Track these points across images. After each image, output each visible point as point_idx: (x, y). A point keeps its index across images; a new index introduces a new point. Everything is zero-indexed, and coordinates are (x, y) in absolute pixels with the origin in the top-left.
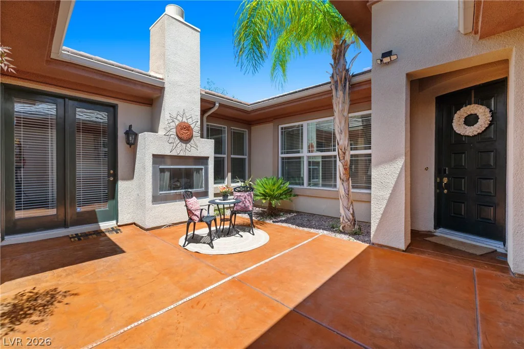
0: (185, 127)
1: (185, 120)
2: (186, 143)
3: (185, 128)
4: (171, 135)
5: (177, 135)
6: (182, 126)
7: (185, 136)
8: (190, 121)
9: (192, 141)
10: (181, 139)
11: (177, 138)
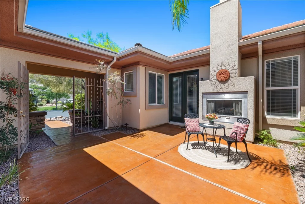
0: (222, 72)
1: (223, 68)
2: (225, 83)
3: (223, 74)
4: (213, 80)
5: (217, 80)
6: (221, 72)
7: (223, 79)
8: (228, 68)
9: (229, 81)
10: (220, 82)
11: (217, 81)
